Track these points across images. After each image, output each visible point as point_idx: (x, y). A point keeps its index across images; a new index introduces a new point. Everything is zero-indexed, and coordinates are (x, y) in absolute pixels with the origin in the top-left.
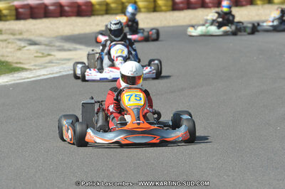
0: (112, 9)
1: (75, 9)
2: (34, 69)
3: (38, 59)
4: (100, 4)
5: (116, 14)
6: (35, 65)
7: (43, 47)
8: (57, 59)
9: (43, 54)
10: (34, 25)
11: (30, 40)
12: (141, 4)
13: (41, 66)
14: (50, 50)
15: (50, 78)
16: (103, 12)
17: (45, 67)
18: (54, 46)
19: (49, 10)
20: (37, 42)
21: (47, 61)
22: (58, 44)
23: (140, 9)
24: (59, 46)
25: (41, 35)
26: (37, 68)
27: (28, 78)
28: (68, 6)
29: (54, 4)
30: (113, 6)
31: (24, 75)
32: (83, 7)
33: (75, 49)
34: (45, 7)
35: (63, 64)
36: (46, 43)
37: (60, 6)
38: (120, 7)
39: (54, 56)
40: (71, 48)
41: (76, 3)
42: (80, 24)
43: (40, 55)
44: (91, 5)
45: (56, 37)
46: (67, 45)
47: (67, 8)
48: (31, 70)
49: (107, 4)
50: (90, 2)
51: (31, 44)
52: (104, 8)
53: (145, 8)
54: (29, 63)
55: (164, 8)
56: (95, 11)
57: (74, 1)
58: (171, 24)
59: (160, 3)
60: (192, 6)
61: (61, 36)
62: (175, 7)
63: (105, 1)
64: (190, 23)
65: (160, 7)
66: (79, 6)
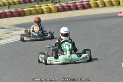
0: (33, 13)
1: (18, 14)
2: (6, 39)
3: (6, 34)
4: (28, 11)
5: (35, 15)
6: (6, 37)
7: (7, 30)
8: (15, 34)
10: (2, 21)
11: (1, 27)
12: (44, 10)
13: (8, 37)
14: (10, 30)
15: (13, 42)
16: (29, 14)
17: (10, 38)
18: (11, 29)
19: (7, 14)
20: (4, 28)
21: (11, 35)
22: (13, 28)
23: (44, 12)
24: (14, 29)
25: (5, 25)
26: (7, 38)
27: (4, 43)
28: (15, 12)
29: (9, 12)
30: (33, 11)
31: (2, 41)
32: (21, 13)
33: (21, 30)
34: (5, 13)
35: (17, 36)
36: (8, 28)
37: (12, 12)
38: (36, 12)
39: (13, 33)
40: (19, 30)
41: (18, 11)
42: (20, 20)
43: (7, 33)
44: (24, 11)
45: (11, 25)
46: (17, 28)
47: (14, 13)
48: (5, 39)
49: (31, 11)
50: (24, 10)
51: (2, 29)
52: (29, 12)
53: (46, 12)
54: (3, 36)
55: (54, 11)
56: (26, 14)
57: (17, 10)
58: (58, 18)
59: (53, 9)
60: (66, 10)
61: (13, 25)
62: (59, 10)
63: (30, 10)
64: (66, 17)
65: (53, 11)
66: (19, 12)
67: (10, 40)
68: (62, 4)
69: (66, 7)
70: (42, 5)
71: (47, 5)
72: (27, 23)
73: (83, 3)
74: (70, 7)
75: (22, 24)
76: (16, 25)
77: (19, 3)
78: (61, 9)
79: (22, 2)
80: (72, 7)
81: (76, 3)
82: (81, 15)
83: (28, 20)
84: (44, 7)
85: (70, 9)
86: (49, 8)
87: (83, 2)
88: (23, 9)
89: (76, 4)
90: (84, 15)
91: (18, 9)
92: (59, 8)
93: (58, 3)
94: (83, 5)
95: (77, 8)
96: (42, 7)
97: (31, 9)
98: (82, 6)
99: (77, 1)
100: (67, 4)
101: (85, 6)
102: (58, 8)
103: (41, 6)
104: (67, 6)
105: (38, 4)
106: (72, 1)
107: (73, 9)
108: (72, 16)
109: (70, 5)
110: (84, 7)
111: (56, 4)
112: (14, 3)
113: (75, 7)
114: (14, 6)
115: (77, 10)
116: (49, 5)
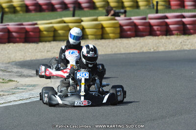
0: (60, 36)
1: (23, 35)
4: (48, 30)
9: (3, 80)
12: (88, 31)
14: (10, 75)
16: (51, 39)
18: (11, 72)
22: (15, 70)
23: (87, 35)
24: (17, 72)
28: (15, 32)
29: (2, 30)
30: (60, 32)
32: (31, 33)
37: (8, 31)
40: (30, 74)
41: (25, 28)
42: (30, 51)
43: (1, 81)
44: (38, 31)
45: (9, 63)
46: (26, 71)
47: (14, 34)
49: (55, 31)
50: (38, 28)
52: (52, 34)
53: (92, 35)
55: (111, 35)
56: (43, 37)
57: (22, 26)
58: (123, 51)
59: (108, 30)
60: (140, 33)
61: (13, 62)
62: (122, 33)
63: (53, 27)
64: (141, 51)
65: (108, 34)
66: (26, 32)
67: (14, 99)
68: (133, 18)
69: (140, 27)
70: (83, 19)
71: (96, 20)
72: (45, 59)
73: (184, 20)
74: (150, 26)
75: (35, 60)
76: (19, 62)
77: (24, 9)
78: (129, 30)
79: (31, 8)
80: (155, 28)
81: (166, 18)
82: (179, 48)
83: (48, 51)
84: (87, 22)
85: (150, 31)
86: (100, 27)
87: (184, 17)
88: (36, 26)
89: (167, 20)
90: (186, 48)
91: (24, 23)
92: (125, 27)
93: (122, 17)
94: (183, 24)
95: (167, 31)
96: (83, 23)
97: (56, 26)
98: (182, 26)
99: (168, 15)
100: (145, 19)
101: (188, 26)
102: (121, 26)
103: (82, 21)
104: (143, 24)
105: (74, 16)
106: (157, 12)
107: (158, 32)
108: (157, 50)
109: (152, 21)
110: (184, 30)
111: (117, 18)
112: (12, 10)
113: (164, 28)
114: (12, 16)
115: (168, 37)
116: (100, 18)
